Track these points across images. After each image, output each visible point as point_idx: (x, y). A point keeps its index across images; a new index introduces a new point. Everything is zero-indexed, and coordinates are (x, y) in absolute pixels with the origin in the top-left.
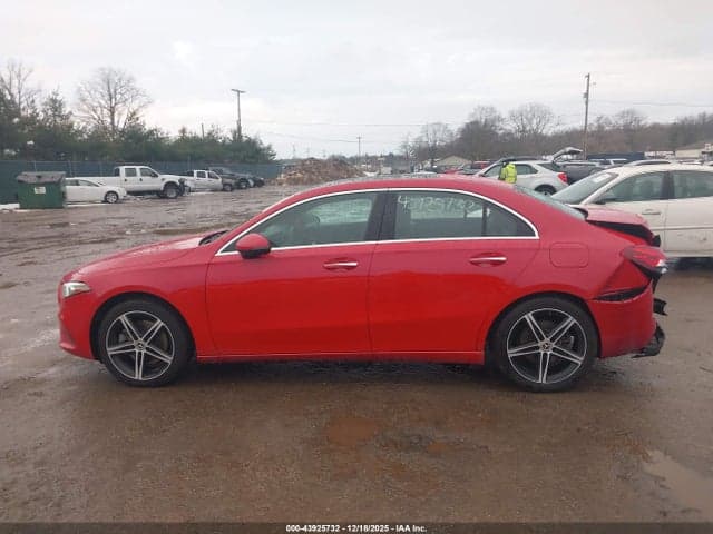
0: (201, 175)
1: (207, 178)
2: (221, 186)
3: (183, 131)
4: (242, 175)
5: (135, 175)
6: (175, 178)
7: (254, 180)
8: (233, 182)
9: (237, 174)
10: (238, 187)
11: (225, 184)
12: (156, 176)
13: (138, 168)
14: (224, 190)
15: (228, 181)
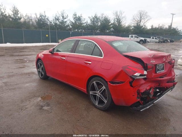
0: (153, 38)
1: (154, 39)
2: (158, 42)
3: (152, 26)
4: (166, 39)
5: (133, 37)
6: (143, 39)
7: (170, 40)
8: (162, 40)
9: (164, 38)
10: (164, 42)
11: (159, 41)
12: (138, 38)
13: (134, 35)
14: (159, 43)
15: (160, 40)
